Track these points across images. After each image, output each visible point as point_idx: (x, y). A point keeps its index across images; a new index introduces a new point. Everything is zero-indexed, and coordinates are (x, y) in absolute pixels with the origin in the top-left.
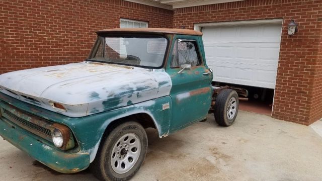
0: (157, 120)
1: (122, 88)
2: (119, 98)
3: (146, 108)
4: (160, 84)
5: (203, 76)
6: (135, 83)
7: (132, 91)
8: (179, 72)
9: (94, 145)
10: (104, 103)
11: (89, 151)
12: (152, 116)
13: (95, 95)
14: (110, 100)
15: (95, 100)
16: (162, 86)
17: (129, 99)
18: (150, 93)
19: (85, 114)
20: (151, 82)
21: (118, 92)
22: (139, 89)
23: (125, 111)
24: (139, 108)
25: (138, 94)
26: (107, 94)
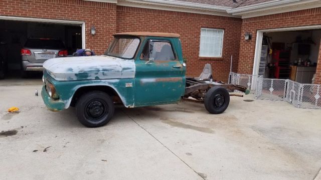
0: (121, 94)
1: (90, 68)
2: (87, 74)
3: (110, 83)
4: (124, 69)
5: (172, 68)
6: (102, 66)
7: (99, 71)
8: (146, 63)
9: (68, 99)
10: (76, 75)
11: (65, 101)
12: (116, 89)
13: (71, 70)
14: (80, 74)
15: (70, 72)
16: (125, 71)
17: (96, 75)
18: (114, 74)
19: (63, 80)
20: (116, 67)
21: (86, 70)
22: (104, 70)
23: (92, 83)
24: (105, 82)
25: (103, 73)
26: (79, 70)
